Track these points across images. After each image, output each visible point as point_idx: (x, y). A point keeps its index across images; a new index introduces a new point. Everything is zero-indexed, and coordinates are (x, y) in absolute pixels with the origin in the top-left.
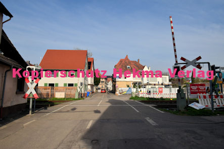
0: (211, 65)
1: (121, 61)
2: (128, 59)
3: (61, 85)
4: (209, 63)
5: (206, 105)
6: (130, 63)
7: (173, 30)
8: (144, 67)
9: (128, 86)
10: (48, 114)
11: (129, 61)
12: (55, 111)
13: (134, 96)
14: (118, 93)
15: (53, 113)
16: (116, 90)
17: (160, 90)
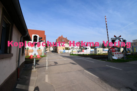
1: (59, 38)
2: (63, 37)
4: (123, 39)
6: (64, 38)
8: (69, 41)
9: (64, 49)
10: (47, 68)
11: (63, 38)
12: (47, 65)
13: (72, 53)
14: (59, 52)
15: (48, 66)
16: (58, 51)
17: (83, 50)
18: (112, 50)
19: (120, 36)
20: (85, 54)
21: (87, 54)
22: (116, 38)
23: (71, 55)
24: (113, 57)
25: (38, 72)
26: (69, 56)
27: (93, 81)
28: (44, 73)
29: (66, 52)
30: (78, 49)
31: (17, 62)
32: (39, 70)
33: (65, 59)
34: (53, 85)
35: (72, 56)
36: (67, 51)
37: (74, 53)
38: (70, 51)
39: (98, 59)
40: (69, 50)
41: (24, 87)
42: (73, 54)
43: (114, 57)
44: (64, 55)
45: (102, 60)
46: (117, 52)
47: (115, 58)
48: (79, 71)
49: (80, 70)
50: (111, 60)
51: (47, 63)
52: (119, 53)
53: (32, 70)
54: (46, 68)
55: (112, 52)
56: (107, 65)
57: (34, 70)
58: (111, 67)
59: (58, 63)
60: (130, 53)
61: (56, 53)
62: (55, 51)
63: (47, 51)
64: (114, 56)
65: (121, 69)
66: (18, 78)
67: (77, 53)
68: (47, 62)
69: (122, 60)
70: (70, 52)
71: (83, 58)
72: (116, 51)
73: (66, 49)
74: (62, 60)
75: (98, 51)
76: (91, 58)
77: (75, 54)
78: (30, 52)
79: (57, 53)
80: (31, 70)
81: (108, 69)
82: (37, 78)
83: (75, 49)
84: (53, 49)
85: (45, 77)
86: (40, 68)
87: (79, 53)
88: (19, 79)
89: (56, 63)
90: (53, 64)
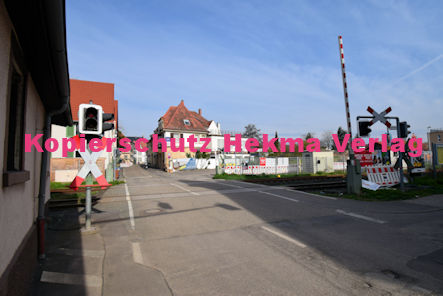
0: (401, 121)
1: (172, 111)
2: (184, 108)
4: (397, 119)
6: (189, 114)
8: (210, 123)
9: (189, 156)
10: (132, 222)
11: (187, 111)
12: (131, 214)
13: (220, 172)
14: (171, 168)
15: (135, 218)
16: (167, 162)
17: (262, 161)
18: (364, 158)
19: (389, 110)
20: (271, 175)
21: (276, 175)
22: (376, 117)
23: (216, 177)
24: (364, 181)
25: (102, 235)
26: (210, 180)
27: (286, 255)
28: (124, 238)
29: (199, 167)
30: (244, 156)
31: (37, 200)
32: (105, 228)
33: (197, 192)
34: (159, 269)
35: (221, 182)
36: (201, 163)
37: (228, 171)
38: (214, 164)
39: (314, 189)
40: (211, 160)
41: (66, 279)
42: (224, 174)
43: (369, 183)
44: (190, 177)
45: (327, 194)
46: (380, 166)
47: (370, 185)
48: (244, 228)
49: (249, 227)
50: (355, 194)
51: (130, 208)
52: (386, 170)
53: (83, 230)
54: (130, 224)
55: (363, 165)
56: (341, 209)
57: (88, 229)
58: (351, 214)
59: (171, 204)
60: (423, 170)
61: (158, 172)
62: (157, 163)
63: (122, 165)
64: (367, 179)
65: (382, 222)
66: (39, 252)
67: (239, 171)
68: (130, 203)
69: (395, 192)
70: (212, 166)
71: (262, 189)
72: (374, 162)
73: (198, 157)
74: (186, 194)
75: (319, 162)
76: (288, 189)
77: (233, 175)
78: (56, 168)
79: (164, 170)
80: (79, 228)
81: (340, 220)
82: (103, 252)
83: (233, 156)
84: (148, 156)
85: (129, 248)
86: (108, 225)
87: (249, 172)
88: (44, 256)
89: (164, 206)
90: (154, 208)
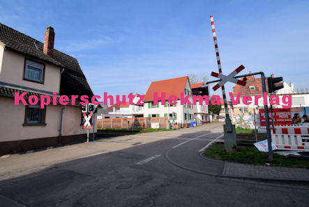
3: (162, 115)
4: (262, 74)
5: (287, 145)
7: (214, 33)
19: (241, 68)
57: (87, 142)
